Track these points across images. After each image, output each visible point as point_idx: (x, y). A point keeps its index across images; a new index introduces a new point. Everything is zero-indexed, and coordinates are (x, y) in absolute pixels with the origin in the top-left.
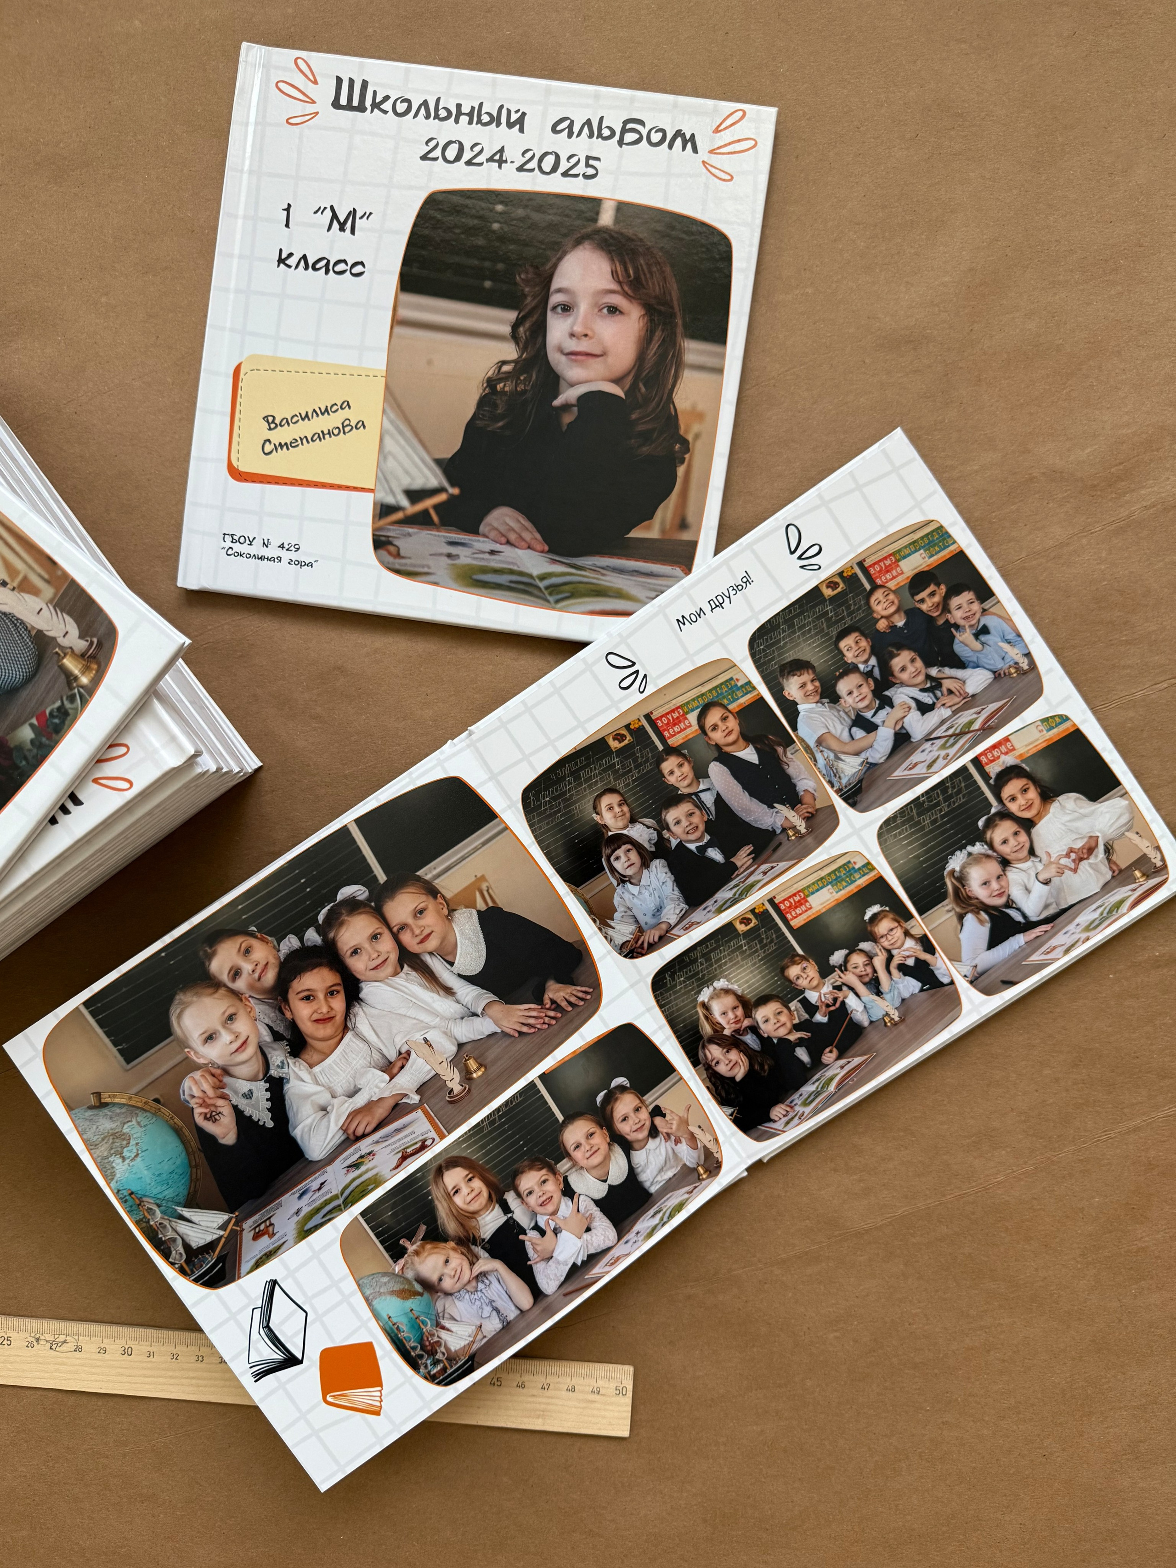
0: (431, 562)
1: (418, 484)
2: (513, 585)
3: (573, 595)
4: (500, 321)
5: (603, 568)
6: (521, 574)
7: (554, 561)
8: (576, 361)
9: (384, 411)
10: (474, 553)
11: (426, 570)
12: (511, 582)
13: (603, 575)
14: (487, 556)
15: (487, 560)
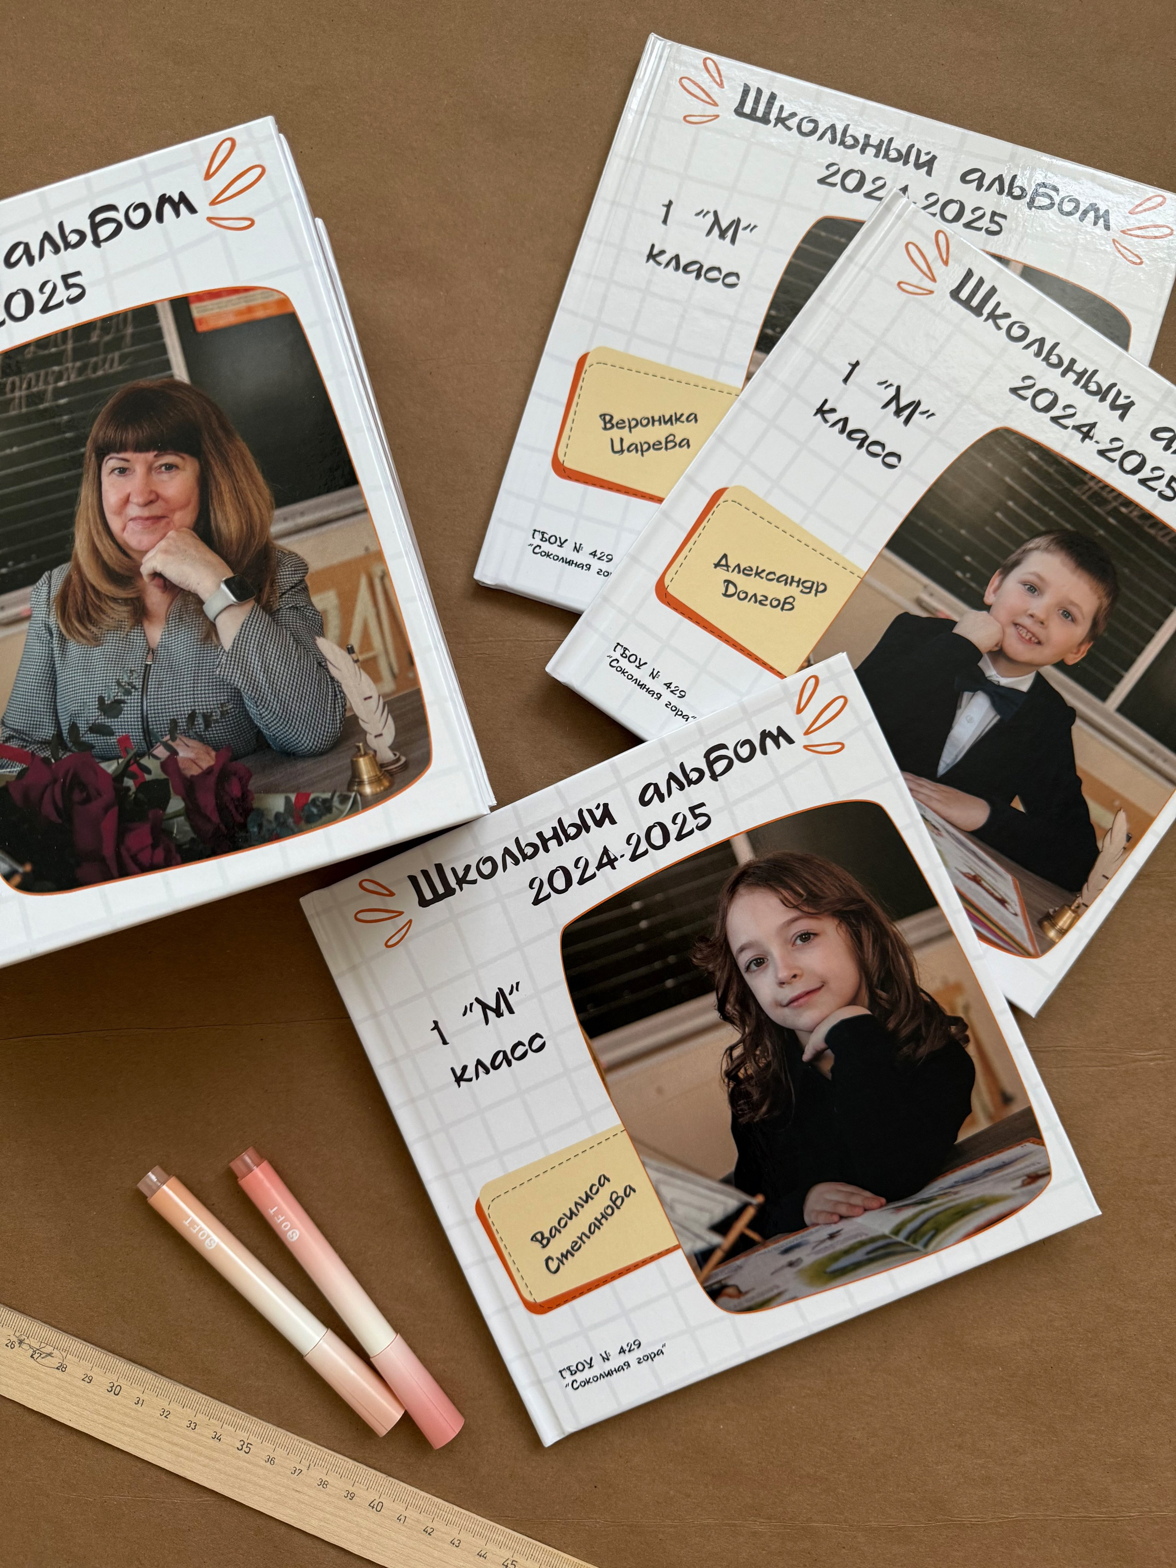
0: (778, 1280)
1: (718, 1213)
2: (871, 1256)
3: (937, 1230)
4: (704, 1011)
5: (952, 1187)
6: (873, 1240)
7: (898, 1209)
8: (800, 1006)
9: (644, 1164)
10: (814, 1248)
11: (776, 1292)
12: (868, 1253)
13: (956, 1193)
14: (829, 1243)
15: (832, 1246)
